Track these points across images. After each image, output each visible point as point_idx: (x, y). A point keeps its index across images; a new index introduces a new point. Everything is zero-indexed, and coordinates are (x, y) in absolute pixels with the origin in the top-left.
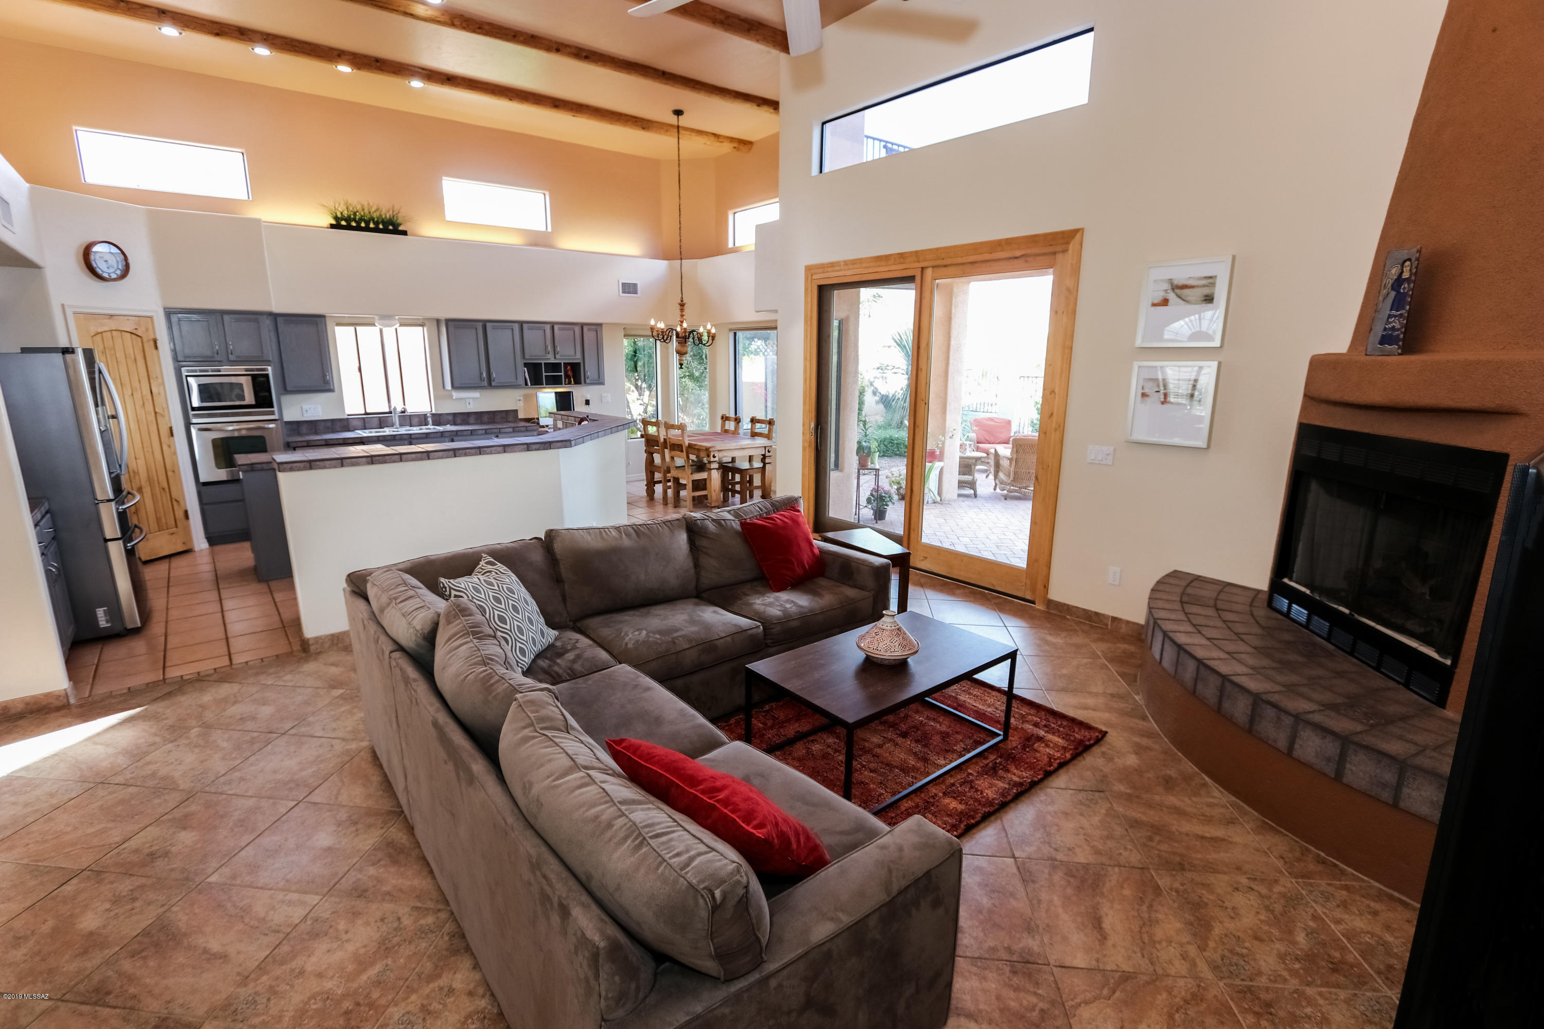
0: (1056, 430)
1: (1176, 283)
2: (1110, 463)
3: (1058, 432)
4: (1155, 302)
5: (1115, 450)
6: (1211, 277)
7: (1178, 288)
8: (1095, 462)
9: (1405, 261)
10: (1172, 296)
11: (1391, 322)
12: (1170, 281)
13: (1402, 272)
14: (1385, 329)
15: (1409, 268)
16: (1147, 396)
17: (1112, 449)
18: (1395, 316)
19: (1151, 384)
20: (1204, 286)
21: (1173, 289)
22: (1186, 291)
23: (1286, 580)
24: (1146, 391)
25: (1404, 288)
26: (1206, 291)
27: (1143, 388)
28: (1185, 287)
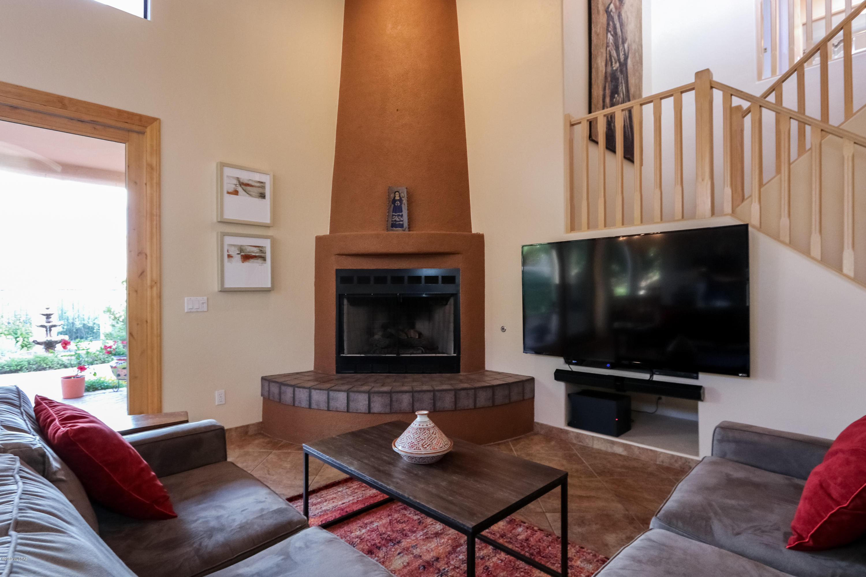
0: (152, 287)
1: (241, 181)
2: (206, 310)
3: (155, 289)
4: (230, 191)
5: (208, 299)
6: (262, 183)
7: (245, 185)
8: (192, 310)
9: (396, 192)
10: (240, 189)
11: (394, 218)
12: (238, 179)
13: (395, 197)
14: (392, 221)
15: (398, 195)
16: (232, 257)
17: (205, 298)
18: (396, 216)
19: (233, 248)
20: (259, 187)
21: (240, 185)
22: (249, 188)
23: (341, 355)
24: (230, 253)
25: (397, 204)
26: (261, 190)
27: (228, 251)
28: (248, 185)
